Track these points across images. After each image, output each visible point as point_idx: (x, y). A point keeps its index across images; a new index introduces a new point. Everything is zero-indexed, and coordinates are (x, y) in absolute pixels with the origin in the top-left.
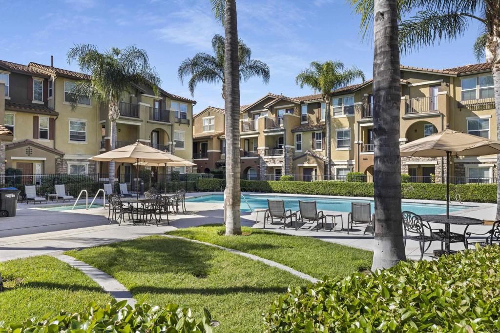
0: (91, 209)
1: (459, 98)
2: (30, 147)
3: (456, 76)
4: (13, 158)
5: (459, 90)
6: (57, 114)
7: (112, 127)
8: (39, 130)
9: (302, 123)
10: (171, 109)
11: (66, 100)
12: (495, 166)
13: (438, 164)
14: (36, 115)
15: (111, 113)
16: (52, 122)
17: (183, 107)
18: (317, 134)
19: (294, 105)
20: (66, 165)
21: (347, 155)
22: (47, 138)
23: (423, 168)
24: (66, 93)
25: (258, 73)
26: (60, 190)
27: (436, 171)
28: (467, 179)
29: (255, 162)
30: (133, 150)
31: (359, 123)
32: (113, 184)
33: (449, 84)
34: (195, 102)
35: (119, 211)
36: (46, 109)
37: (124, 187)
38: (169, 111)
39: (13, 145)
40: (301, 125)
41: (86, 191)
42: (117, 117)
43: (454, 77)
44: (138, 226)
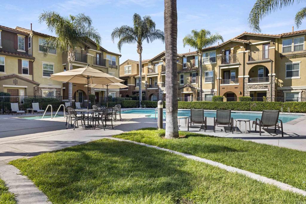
0: (55, 118)
1: (281, 51)
2: (16, 79)
3: (280, 38)
4: (4, 86)
5: (281, 46)
6: (34, 59)
7: (70, 66)
8: (22, 68)
9: (184, 68)
10: (107, 59)
11: (40, 50)
12: (302, 92)
13: (268, 90)
14: (20, 58)
15: (69, 57)
16: (31, 64)
17: (114, 58)
18: (193, 74)
19: (179, 58)
20: (41, 91)
21: (211, 86)
22: (28, 74)
23: (258, 93)
24: (40, 45)
25: (159, 37)
26: (36, 106)
27: (267, 94)
28: (285, 99)
29: (156, 91)
30: (84, 70)
31: (220, 67)
32: (71, 103)
33: (274, 43)
34: (121, 56)
35: (74, 119)
36: (27, 55)
37: (78, 104)
38: (106, 60)
39: (4, 78)
40: (183, 69)
41: (51, 105)
42: (73, 60)
43: (278, 39)
44: (89, 130)
